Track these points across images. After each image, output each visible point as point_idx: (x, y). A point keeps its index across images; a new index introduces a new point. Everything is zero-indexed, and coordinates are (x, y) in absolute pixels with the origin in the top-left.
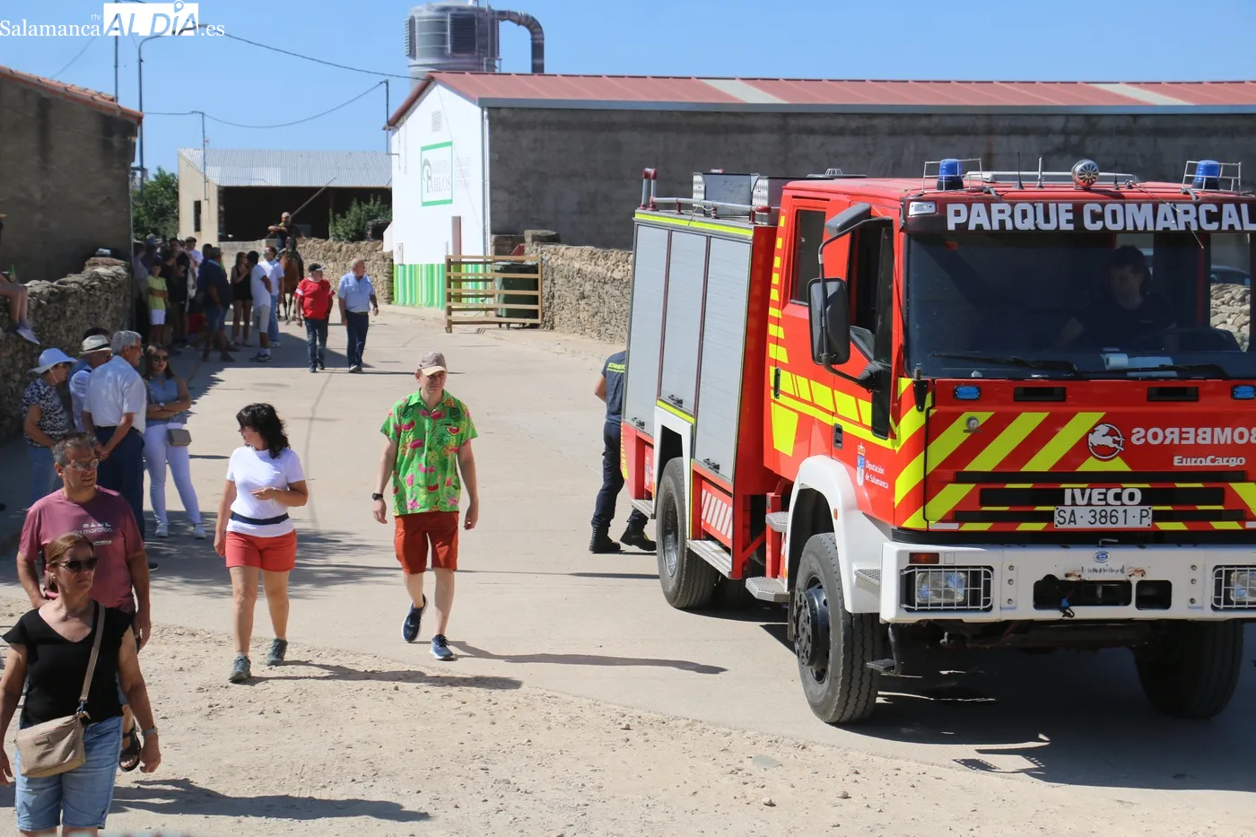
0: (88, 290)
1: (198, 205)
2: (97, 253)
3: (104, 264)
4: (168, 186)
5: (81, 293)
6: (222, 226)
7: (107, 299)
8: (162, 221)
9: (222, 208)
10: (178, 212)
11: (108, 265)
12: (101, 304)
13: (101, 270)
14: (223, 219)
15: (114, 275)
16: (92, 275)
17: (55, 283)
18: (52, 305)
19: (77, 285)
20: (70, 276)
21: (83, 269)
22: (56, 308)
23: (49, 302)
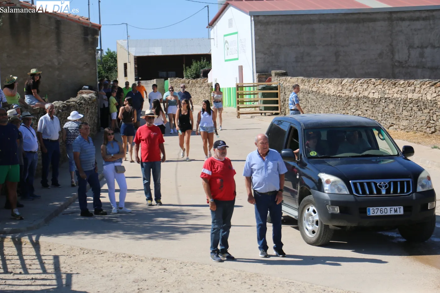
0: (79, 105)
1: (125, 65)
2: (83, 88)
3: (86, 93)
4: (113, 57)
5: (77, 106)
6: (136, 74)
7: (87, 108)
8: (110, 72)
9: (136, 66)
10: (117, 68)
11: (88, 93)
12: (85, 111)
13: (85, 96)
14: (137, 71)
15: (90, 97)
16: (81, 98)
17: (65, 102)
18: (64, 112)
19: (74, 102)
20: (71, 99)
21: (77, 96)
22: (66, 113)
23: (62, 110)
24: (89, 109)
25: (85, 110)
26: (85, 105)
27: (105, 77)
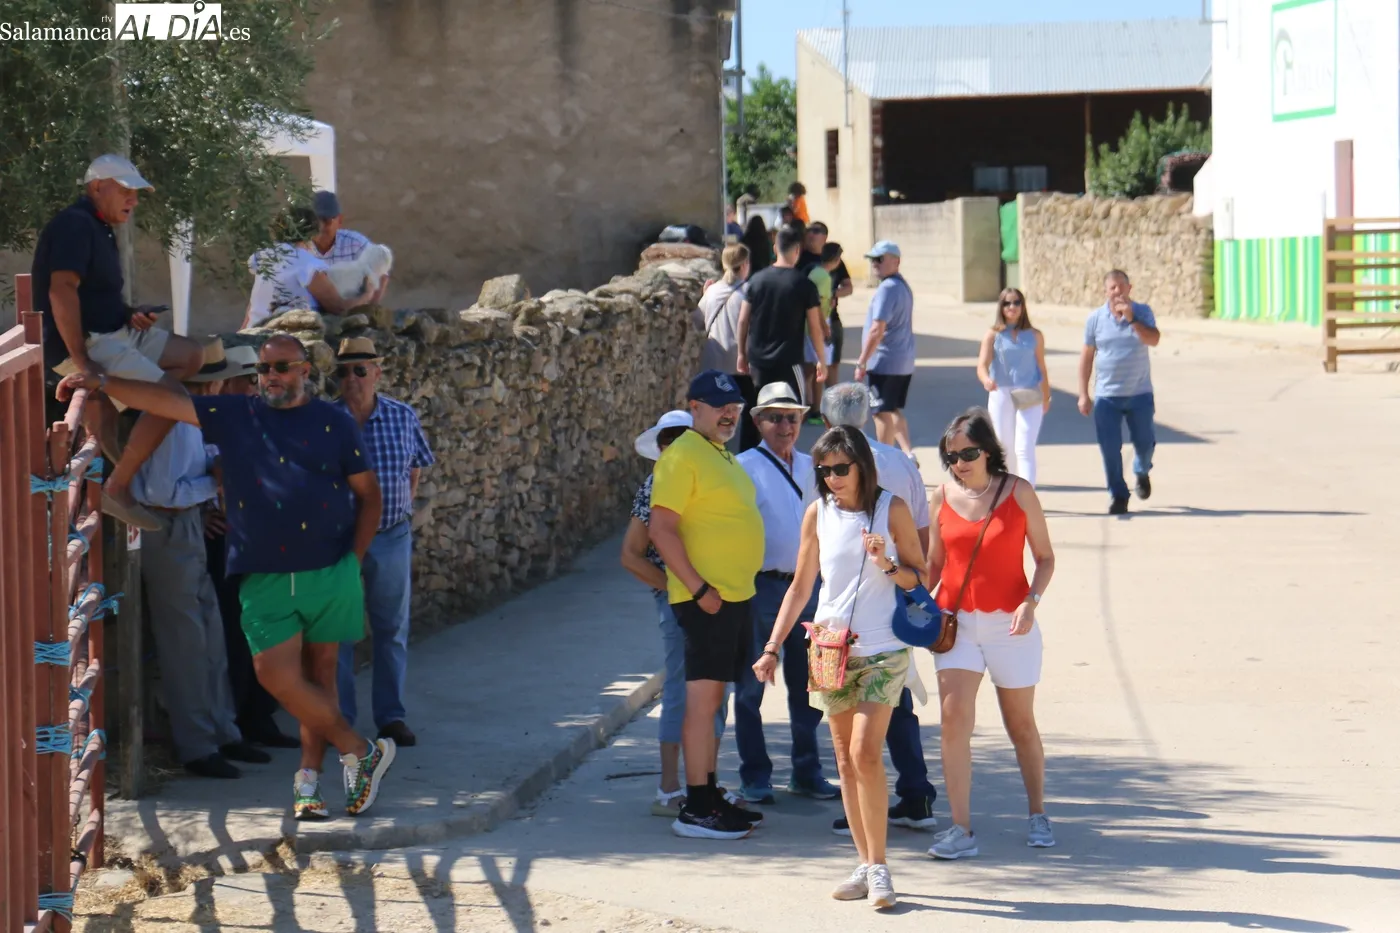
0: (649, 307)
1: (833, 138)
2: (662, 236)
3: (675, 256)
4: (780, 105)
5: (640, 312)
6: (879, 175)
7: (683, 323)
8: (765, 170)
9: (879, 142)
10: (795, 151)
11: (684, 258)
12: (673, 332)
13: (672, 268)
14: (880, 163)
15: (695, 276)
16: (656, 277)
17: (591, 295)
18: (588, 336)
19: (631, 297)
20: (616, 281)
21: (636, 268)
22: (596, 342)
23: (583, 331)
24: (691, 325)
25: (672, 327)
26: (672, 306)
27: (742, 190)
